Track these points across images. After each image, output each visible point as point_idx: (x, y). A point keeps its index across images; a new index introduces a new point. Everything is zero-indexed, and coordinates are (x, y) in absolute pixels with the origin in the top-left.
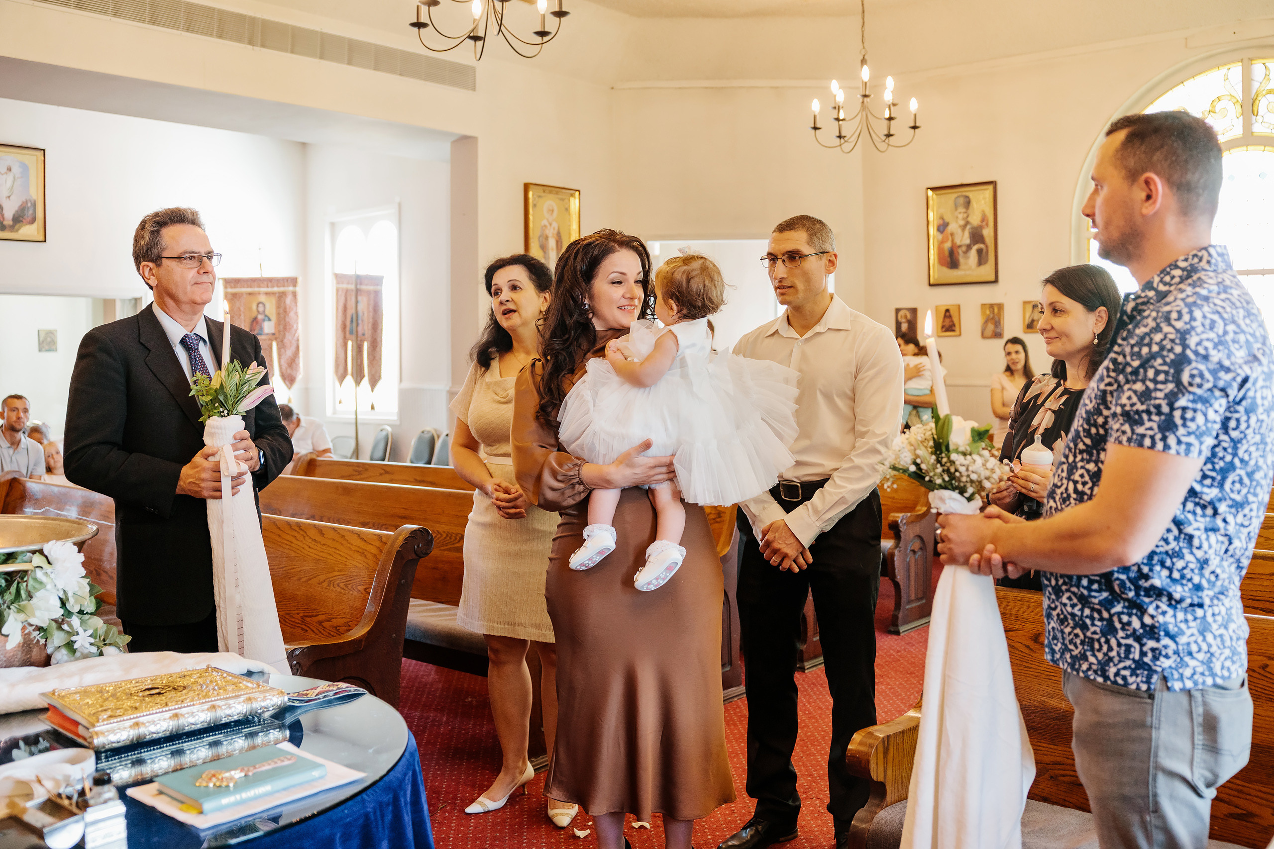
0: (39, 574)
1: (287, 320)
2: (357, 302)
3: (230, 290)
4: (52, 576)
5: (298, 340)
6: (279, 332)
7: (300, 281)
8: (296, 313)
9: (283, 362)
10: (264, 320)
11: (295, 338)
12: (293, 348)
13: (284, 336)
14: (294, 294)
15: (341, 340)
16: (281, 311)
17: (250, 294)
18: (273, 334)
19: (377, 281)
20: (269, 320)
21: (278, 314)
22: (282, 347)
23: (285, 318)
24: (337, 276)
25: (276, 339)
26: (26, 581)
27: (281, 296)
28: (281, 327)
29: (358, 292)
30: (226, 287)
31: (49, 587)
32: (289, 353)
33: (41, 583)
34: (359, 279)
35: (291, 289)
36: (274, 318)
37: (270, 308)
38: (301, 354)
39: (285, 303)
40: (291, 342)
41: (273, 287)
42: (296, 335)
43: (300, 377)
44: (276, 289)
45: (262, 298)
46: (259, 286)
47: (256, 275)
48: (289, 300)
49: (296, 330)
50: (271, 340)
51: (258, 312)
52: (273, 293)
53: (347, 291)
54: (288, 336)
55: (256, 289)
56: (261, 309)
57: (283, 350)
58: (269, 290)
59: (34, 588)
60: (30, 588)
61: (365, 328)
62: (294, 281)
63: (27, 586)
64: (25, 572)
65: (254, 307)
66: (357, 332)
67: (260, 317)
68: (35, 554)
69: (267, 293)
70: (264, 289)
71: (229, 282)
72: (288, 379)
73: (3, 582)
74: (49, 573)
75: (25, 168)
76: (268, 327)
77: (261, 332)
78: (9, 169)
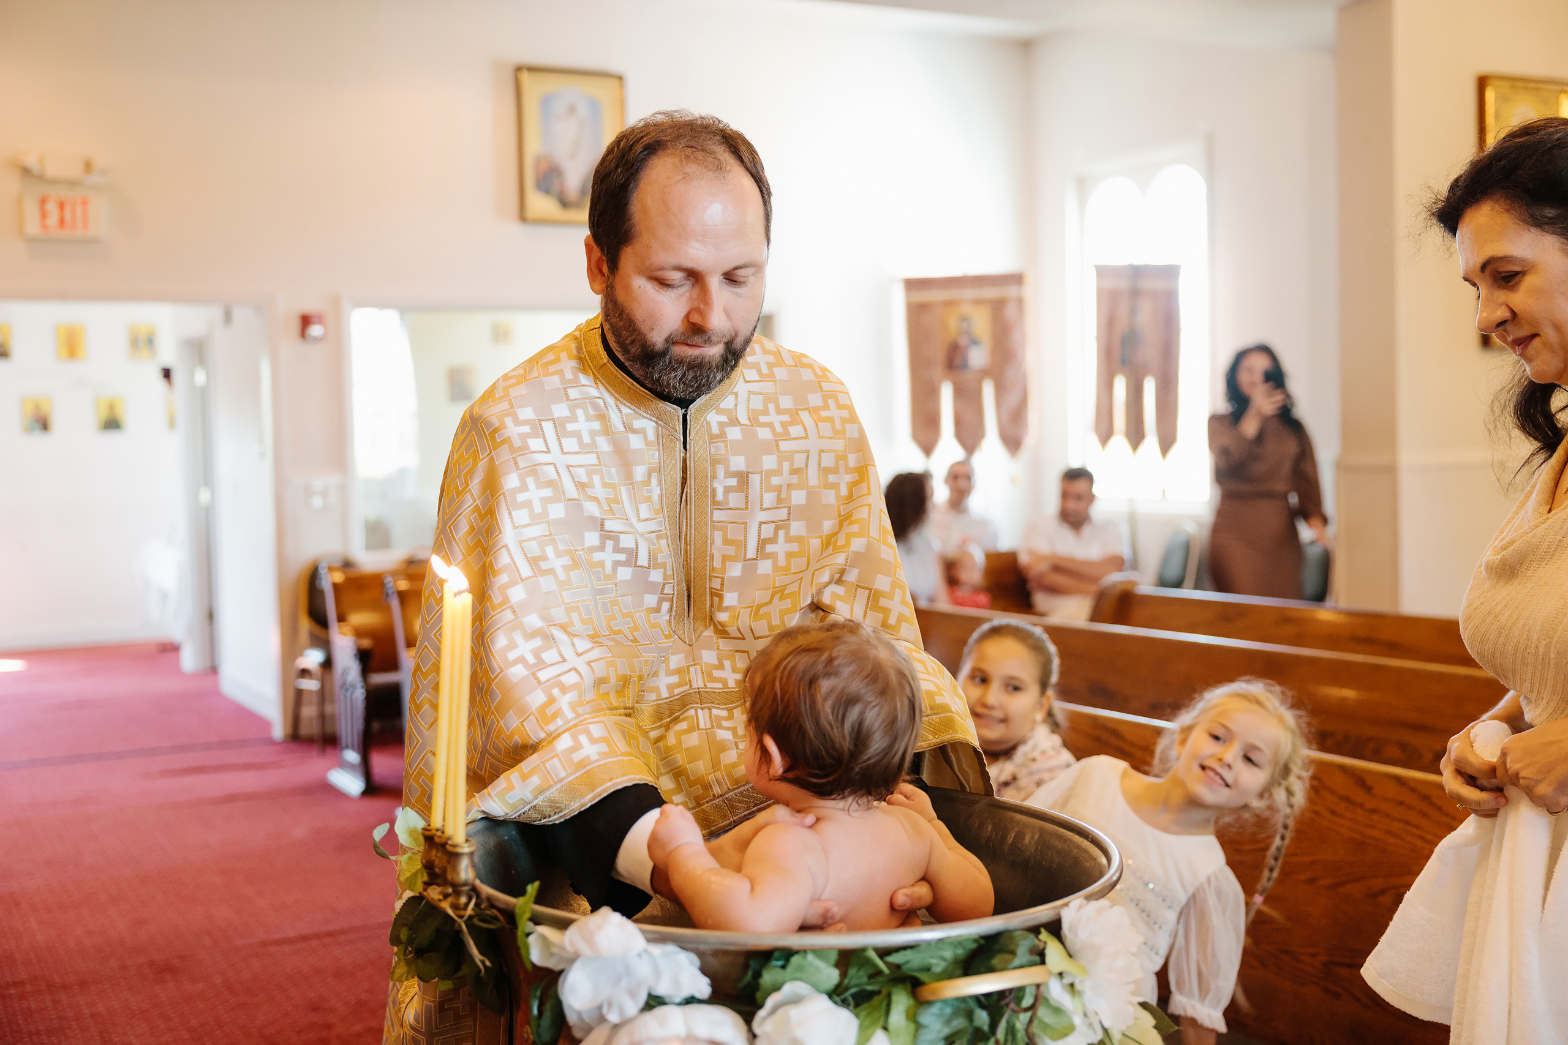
0: (1056, 991)
1: (1010, 343)
2: (1133, 311)
3: (916, 297)
4: (1088, 995)
7: (1028, 278)
8: (1023, 331)
9: (1002, 413)
10: (967, 347)
11: (1022, 375)
12: (1019, 391)
13: (1004, 371)
14: (1020, 302)
16: (999, 329)
17: (949, 304)
18: (986, 368)
19: (1170, 273)
20: (979, 344)
21: (994, 335)
22: (1000, 389)
23: (1004, 342)
24: (1096, 268)
25: (991, 376)
26: (1027, 1010)
27: (998, 307)
28: (1000, 357)
29: (1135, 293)
30: (908, 292)
31: (1077, 1020)
32: (1012, 399)
33: (1058, 1011)
34: (1137, 272)
35: (1012, 291)
36: (986, 341)
37: (981, 324)
38: (1031, 403)
39: (1004, 319)
40: (1016, 380)
41: (983, 289)
42: (1024, 371)
43: (1030, 440)
44: (990, 293)
45: (967, 309)
46: (962, 289)
48: (1010, 311)
49: (1023, 363)
51: (961, 333)
52: (985, 302)
53: (1115, 293)
54: (1011, 373)
55: (958, 295)
56: (965, 326)
57: (1002, 395)
58: (979, 296)
59: (1045, 1026)
60: (1035, 1029)
61: (1149, 352)
62: (1016, 279)
63: (1031, 1021)
64: (1025, 989)
65: (954, 323)
66: (1136, 361)
67: (963, 341)
68: (1044, 935)
69: (978, 302)
70: (969, 294)
71: (912, 285)
72: (1012, 442)
73: (982, 1018)
74: (1078, 986)
75: (595, 107)
76: (978, 357)
77: (964, 365)
78: (572, 110)
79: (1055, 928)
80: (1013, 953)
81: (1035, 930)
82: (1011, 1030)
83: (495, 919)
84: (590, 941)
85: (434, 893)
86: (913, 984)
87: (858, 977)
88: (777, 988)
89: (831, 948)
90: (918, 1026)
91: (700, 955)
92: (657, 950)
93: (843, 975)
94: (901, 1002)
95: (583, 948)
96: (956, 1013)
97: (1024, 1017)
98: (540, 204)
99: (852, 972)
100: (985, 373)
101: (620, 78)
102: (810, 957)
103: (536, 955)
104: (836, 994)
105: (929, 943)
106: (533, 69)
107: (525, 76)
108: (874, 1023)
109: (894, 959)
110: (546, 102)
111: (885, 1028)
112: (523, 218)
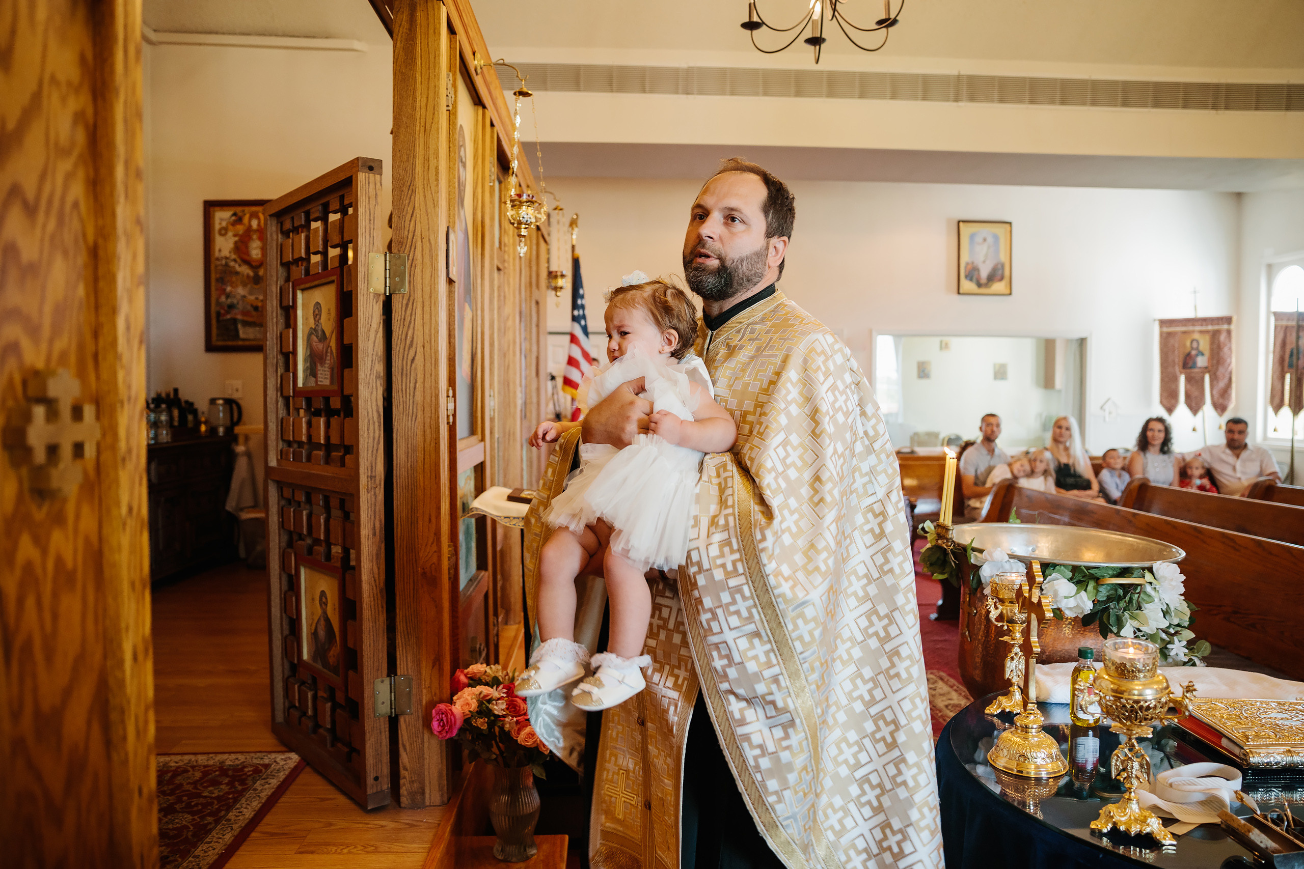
0: (1148, 589)
1: (1221, 354)
2: (1297, 337)
3: (1165, 330)
4: (1160, 592)
5: (1231, 373)
6: (1212, 366)
7: (1234, 320)
8: (1230, 349)
9: (1215, 392)
10: (1197, 355)
11: (1229, 371)
12: (1226, 380)
13: (1217, 369)
14: (1229, 332)
15: (1278, 373)
16: (1215, 346)
17: (1185, 332)
18: (1206, 368)
20: (1203, 354)
21: (1212, 350)
22: (1214, 379)
23: (1218, 353)
24: (1275, 314)
25: (1209, 372)
26: (1137, 594)
27: (1215, 334)
28: (1215, 362)
29: (1299, 328)
30: (1161, 327)
31: (1156, 600)
32: (1222, 384)
33: (1149, 596)
34: (1300, 316)
35: (1224, 326)
36: (1207, 353)
37: (1204, 344)
38: (1234, 385)
39: (1219, 341)
40: (1224, 375)
41: (1207, 325)
42: (1230, 369)
43: (1231, 406)
44: (1210, 328)
45: (1196, 336)
46: (1193, 325)
47: (1190, 315)
48: (1223, 337)
49: (1229, 365)
50: (1204, 373)
51: (1192, 348)
52: (1207, 332)
53: (1286, 328)
54: (1221, 370)
55: (1191, 328)
56: (1195, 345)
57: (1215, 382)
58: (1204, 328)
59: (1144, 600)
60: (1140, 599)
62: (1228, 320)
63: (1139, 597)
64: (1136, 586)
65: (1188, 343)
66: (1297, 366)
67: (1194, 353)
68: (1146, 571)
69: (1201, 332)
70: (1198, 328)
71: (1163, 323)
72: (1220, 407)
73: (1121, 592)
74: (1157, 589)
75: (996, 238)
76: (1201, 362)
77: (1194, 365)
78: (985, 240)
79: (1150, 570)
80: (1133, 574)
81: (1143, 569)
82: (1131, 600)
83: (960, 549)
84: (991, 555)
85: (940, 542)
86: (1097, 580)
87: (1078, 577)
88: (1050, 575)
89: (1069, 565)
90: (1098, 591)
91: (1026, 564)
92: (1012, 561)
93: (1073, 575)
94: (1091, 585)
95: (989, 558)
96: (1111, 589)
97: (1137, 596)
98: (967, 285)
99: (1076, 574)
100: (1206, 369)
101: (1010, 223)
102: (1062, 567)
103: (973, 561)
104: (1070, 580)
105: (1103, 567)
106: (964, 221)
107: (961, 224)
108: (1082, 589)
109: (1091, 571)
110: (972, 237)
111: (1085, 590)
112: (959, 293)
